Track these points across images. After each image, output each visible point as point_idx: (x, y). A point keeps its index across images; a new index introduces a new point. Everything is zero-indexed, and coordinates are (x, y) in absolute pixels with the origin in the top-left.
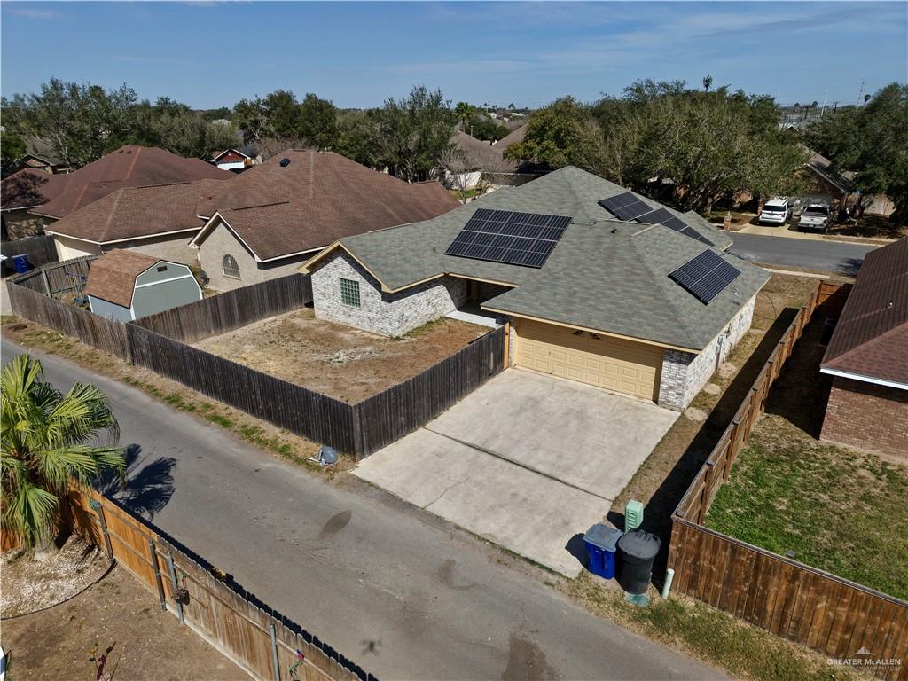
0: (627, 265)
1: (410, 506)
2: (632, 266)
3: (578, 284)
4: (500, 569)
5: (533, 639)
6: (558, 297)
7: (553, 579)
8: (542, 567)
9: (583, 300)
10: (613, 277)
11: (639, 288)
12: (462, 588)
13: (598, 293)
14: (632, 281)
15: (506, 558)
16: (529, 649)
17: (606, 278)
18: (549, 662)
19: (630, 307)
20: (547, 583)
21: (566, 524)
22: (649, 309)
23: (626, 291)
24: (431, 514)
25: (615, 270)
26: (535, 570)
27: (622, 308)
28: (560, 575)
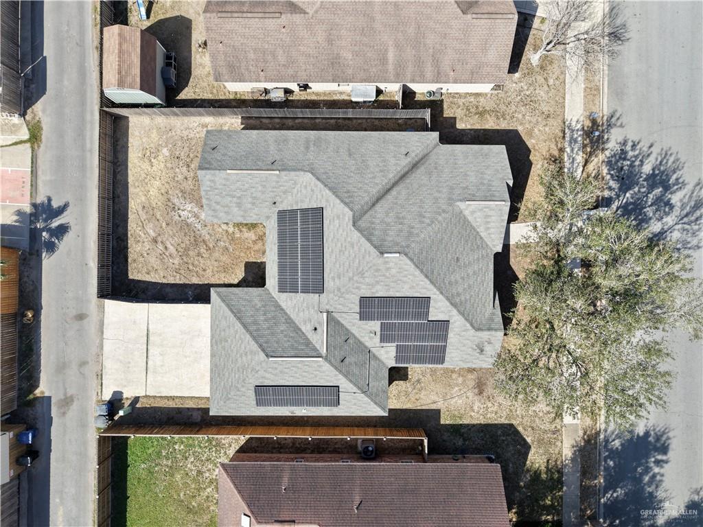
0: (248, 365)
1: (102, 333)
2: (248, 367)
3: (232, 341)
4: (95, 377)
5: (75, 399)
6: (223, 333)
7: (100, 394)
8: (102, 389)
9: (224, 348)
10: (239, 359)
11: (235, 376)
12: (80, 373)
13: (229, 354)
14: (239, 371)
15: (100, 377)
16: (72, 401)
17: (238, 356)
18: (71, 407)
19: (224, 375)
20: (97, 393)
21: (125, 386)
22: (224, 386)
23: (232, 370)
24: (103, 341)
25: (244, 358)
26: (100, 387)
27: (223, 371)
28: (102, 395)
